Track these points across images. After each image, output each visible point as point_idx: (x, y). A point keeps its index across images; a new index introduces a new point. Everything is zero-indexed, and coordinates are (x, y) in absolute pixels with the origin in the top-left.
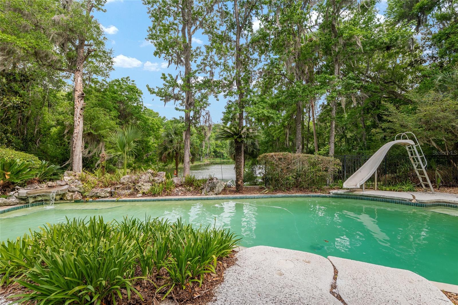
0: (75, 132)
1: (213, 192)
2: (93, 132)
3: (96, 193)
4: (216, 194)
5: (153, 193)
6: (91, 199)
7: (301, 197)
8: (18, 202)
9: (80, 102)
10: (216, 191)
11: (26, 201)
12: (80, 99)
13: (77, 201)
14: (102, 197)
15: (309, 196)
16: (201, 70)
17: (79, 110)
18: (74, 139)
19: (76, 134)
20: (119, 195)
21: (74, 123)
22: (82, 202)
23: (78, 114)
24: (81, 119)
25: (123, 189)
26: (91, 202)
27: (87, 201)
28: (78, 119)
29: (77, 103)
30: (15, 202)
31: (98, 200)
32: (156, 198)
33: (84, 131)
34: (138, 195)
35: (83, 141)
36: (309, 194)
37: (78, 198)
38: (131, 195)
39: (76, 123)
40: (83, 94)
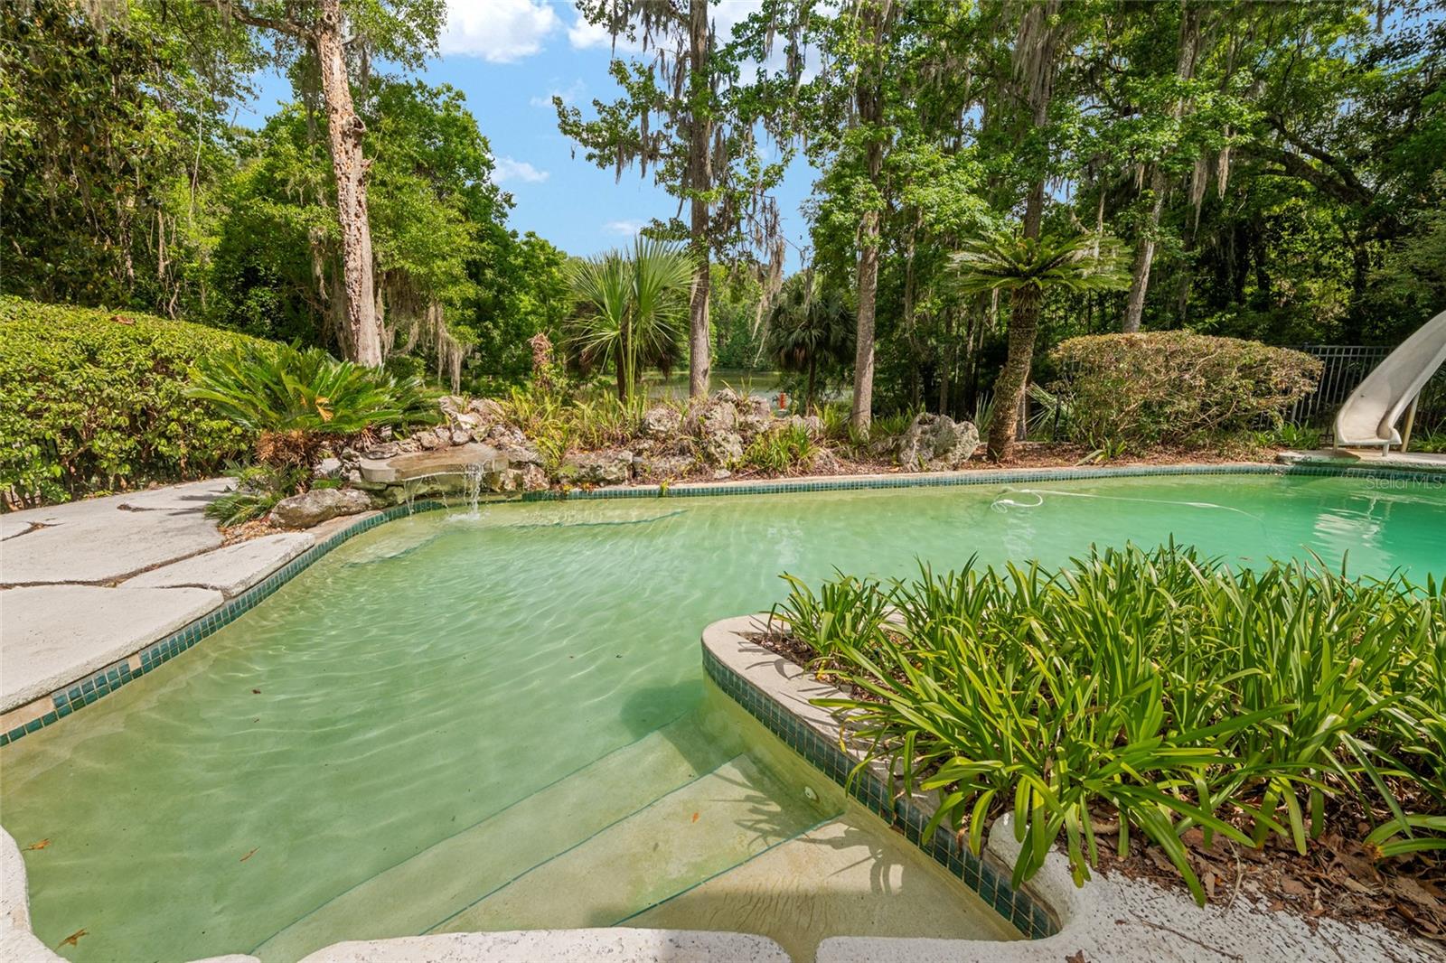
0: (351, 265)
1: (946, 459)
2: (409, 266)
3: (593, 469)
4: (955, 468)
5: (761, 466)
6: (577, 490)
7: (1197, 472)
8: (368, 501)
9: (351, 153)
10: (954, 457)
11: (385, 497)
12: (350, 142)
13: (532, 497)
14: (609, 482)
15: (1222, 472)
16: (748, 42)
17: (353, 185)
18: (349, 291)
19: (355, 275)
20: (656, 476)
21: (342, 234)
22: (549, 498)
23: (353, 202)
24: (364, 218)
25: (664, 453)
26: (576, 497)
27: (563, 497)
28: (354, 218)
29: (340, 158)
30: (360, 501)
31: (597, 490)
32: (773, 483)
33: (376, 263)
34: (717, 474)
35: (379, 299)
36: (1222, 466)
37: (540, 485)
38: (695, 472)
39: (350, 236)
40: (360, 126)
